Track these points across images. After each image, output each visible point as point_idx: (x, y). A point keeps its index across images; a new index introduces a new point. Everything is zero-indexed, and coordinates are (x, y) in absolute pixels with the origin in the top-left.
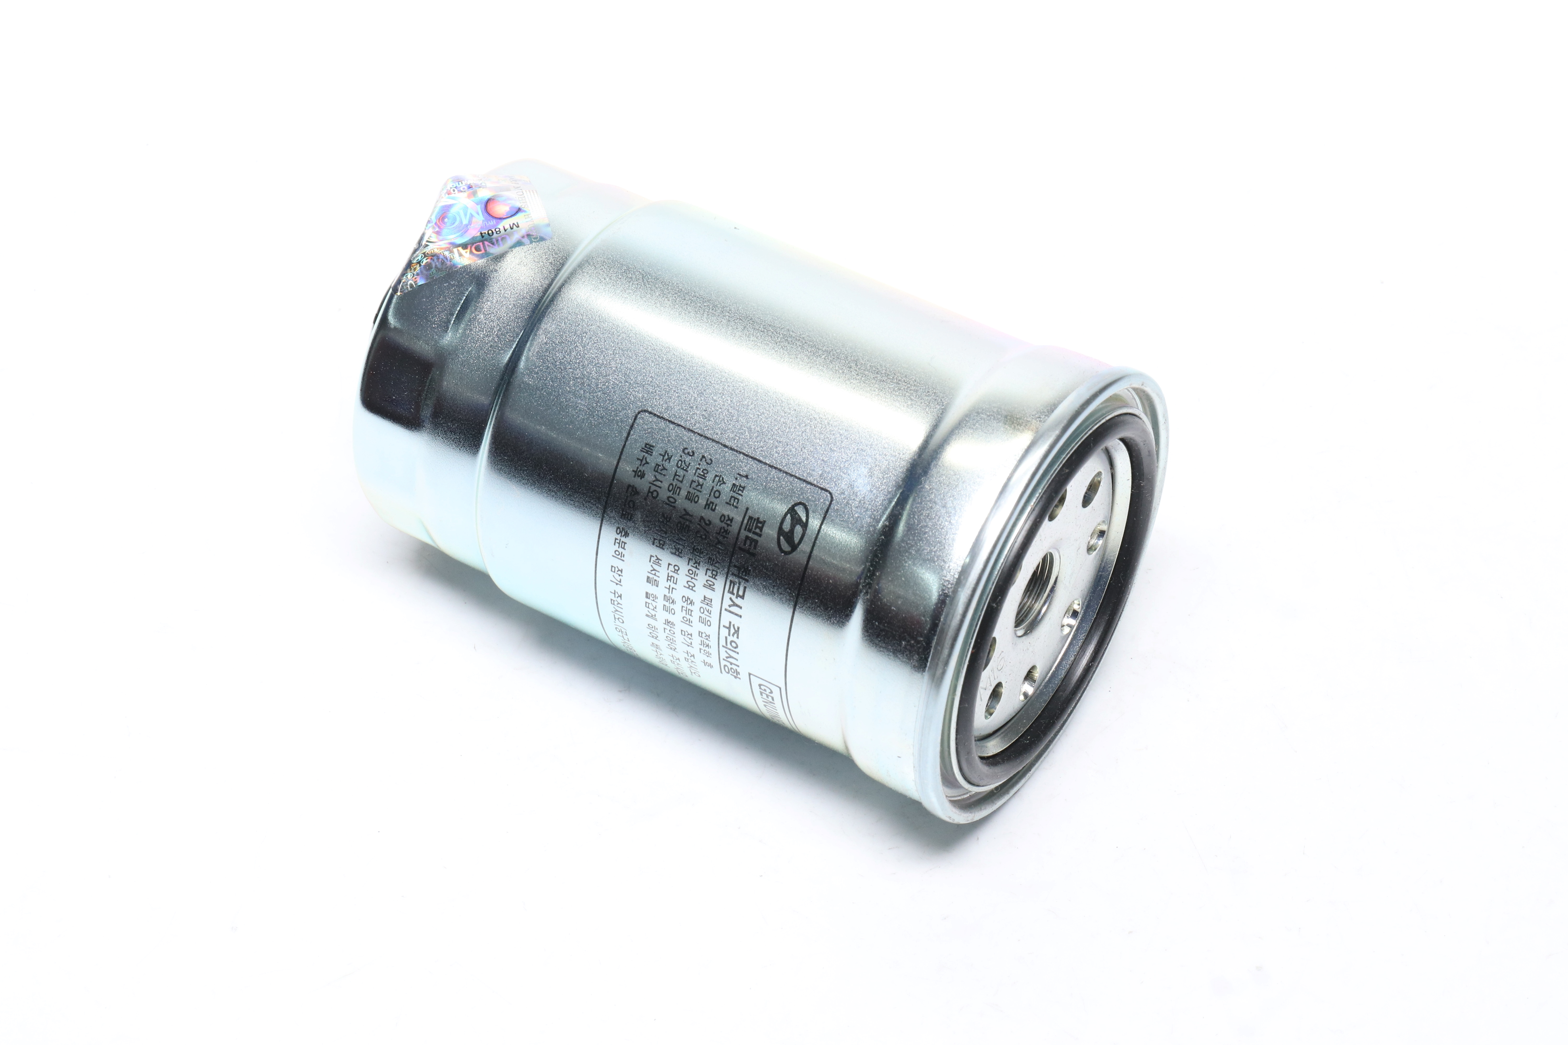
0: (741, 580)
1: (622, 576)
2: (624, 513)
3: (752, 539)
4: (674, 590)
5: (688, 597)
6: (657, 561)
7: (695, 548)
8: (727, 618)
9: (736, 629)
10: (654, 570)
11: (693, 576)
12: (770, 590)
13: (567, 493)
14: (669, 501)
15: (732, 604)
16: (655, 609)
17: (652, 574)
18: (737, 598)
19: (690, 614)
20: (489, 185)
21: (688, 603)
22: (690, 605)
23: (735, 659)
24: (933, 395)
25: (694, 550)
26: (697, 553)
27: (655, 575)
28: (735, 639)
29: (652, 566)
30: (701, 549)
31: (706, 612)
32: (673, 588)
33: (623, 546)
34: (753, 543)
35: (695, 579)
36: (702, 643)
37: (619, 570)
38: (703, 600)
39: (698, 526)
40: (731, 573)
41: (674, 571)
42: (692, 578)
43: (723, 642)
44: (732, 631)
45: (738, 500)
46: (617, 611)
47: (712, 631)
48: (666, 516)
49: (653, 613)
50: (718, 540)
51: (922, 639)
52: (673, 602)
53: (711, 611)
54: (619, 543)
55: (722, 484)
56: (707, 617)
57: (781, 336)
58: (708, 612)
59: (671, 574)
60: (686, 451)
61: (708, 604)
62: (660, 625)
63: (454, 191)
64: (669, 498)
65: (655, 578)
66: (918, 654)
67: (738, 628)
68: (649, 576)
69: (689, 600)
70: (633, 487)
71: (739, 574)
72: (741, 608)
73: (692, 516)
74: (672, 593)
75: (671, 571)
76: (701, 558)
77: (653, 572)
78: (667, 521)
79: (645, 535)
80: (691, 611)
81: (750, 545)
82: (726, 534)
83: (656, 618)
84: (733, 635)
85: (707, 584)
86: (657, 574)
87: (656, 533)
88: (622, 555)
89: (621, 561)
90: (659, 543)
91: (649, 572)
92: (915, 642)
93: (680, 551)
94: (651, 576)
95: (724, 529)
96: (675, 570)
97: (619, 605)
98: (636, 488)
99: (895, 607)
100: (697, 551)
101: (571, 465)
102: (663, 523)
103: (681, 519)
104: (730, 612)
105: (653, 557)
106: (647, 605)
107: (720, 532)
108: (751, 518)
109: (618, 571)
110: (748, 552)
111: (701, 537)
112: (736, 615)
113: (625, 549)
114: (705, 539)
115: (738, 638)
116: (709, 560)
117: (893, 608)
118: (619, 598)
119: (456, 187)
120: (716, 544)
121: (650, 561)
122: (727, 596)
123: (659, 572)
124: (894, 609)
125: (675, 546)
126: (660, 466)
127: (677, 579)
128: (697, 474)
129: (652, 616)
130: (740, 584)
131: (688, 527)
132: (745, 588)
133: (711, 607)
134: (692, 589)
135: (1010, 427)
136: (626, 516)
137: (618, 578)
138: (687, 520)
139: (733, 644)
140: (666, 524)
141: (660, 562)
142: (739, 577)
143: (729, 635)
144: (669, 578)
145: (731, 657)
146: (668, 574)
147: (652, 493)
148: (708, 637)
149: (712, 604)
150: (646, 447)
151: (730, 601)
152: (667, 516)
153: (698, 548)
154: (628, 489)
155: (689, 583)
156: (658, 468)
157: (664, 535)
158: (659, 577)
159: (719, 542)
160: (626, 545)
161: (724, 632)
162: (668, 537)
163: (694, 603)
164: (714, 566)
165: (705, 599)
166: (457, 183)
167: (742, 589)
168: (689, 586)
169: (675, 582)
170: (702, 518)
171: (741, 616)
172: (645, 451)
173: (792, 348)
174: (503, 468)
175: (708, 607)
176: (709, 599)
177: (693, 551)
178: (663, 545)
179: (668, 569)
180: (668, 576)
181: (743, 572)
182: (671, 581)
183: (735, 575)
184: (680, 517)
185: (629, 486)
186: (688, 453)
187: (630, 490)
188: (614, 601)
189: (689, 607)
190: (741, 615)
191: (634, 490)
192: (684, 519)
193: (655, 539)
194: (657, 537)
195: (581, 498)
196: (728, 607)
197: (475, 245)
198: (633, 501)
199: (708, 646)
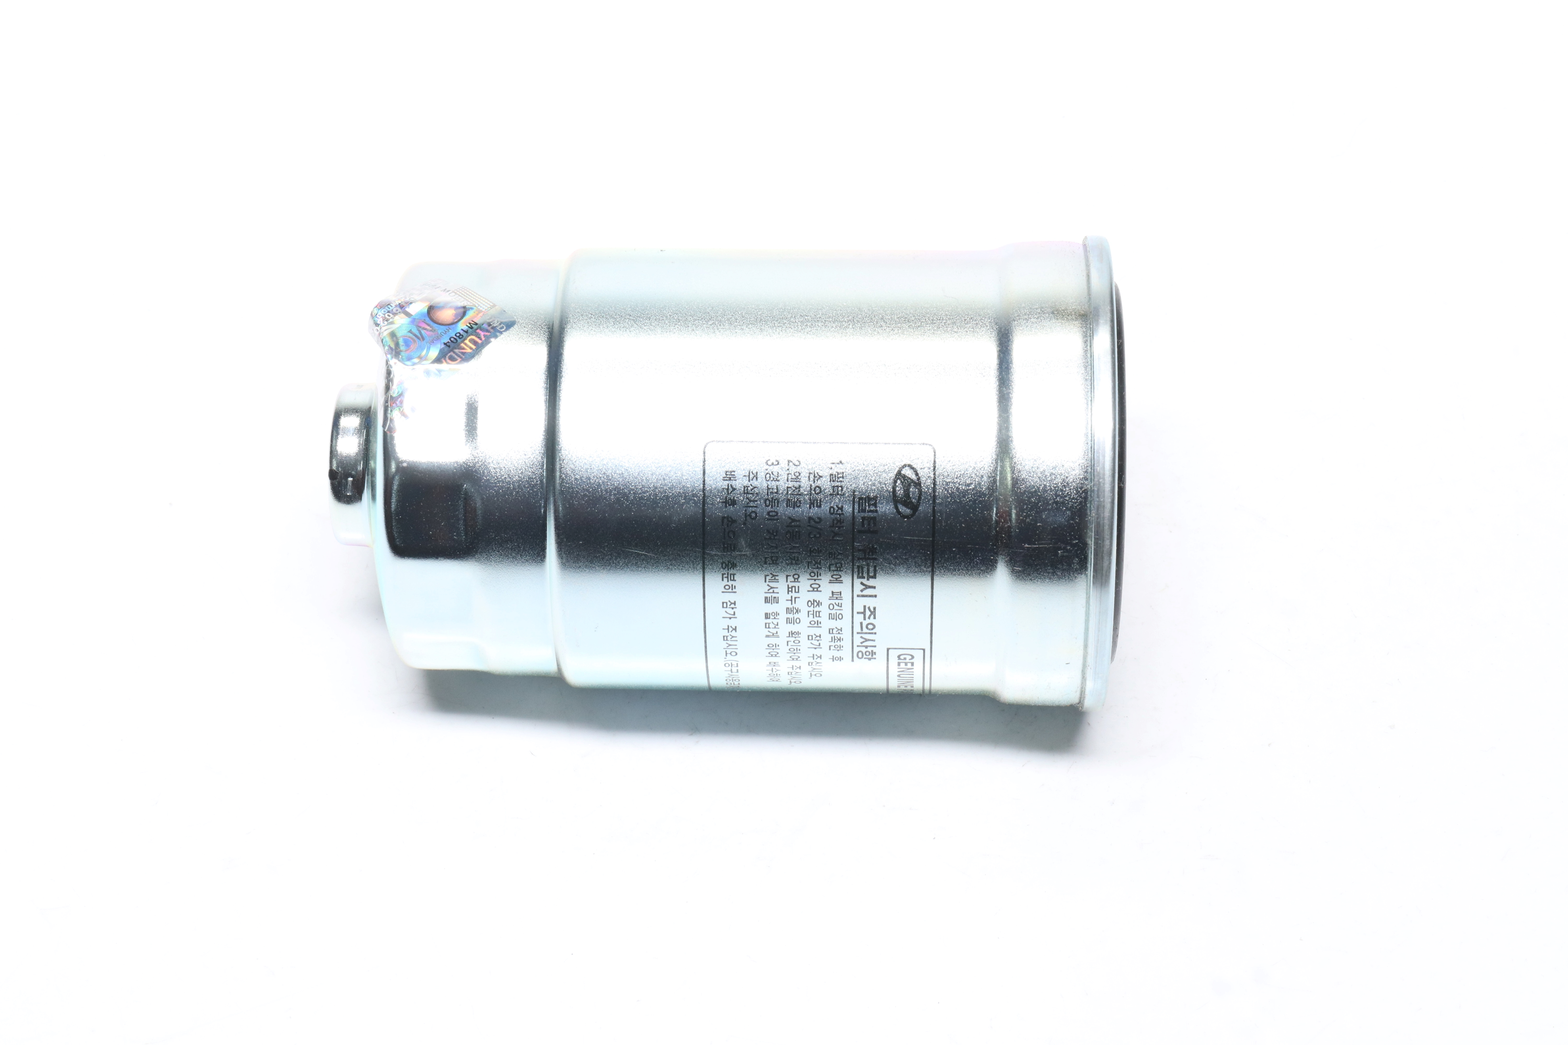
0: (868, 561)
1: (736, 608)
2: (726, 546)
3: (869, 518)
4: (796, 599)
5: (814, 600)
6: (773, 578)
7: (812, 550)
8: (860, 603)
9: (872, 610)
10: (772, 588)
11: (816, 577)
12: (902, 558)
13: (658, 551)
14: (771, 516)
15: (864, 587)
16: (777, 627)
17: (770, 593)
18: (868, 580)
19: (818, 615)
20: (417, 298)
21: (815, 606)
22: (818, 606)
23: (872, 640)
24: (971, 321)
25: (811, 552)
26: (815, 553)
27: (773, 592)
28: (872, 620)
29: (768, 585)
30: (818, 548)
31: (836, 607)
32: (795, 598)
33: (732, 578)
34: (872, 521)
35: (819, 579)
36: (833, 639)
37: (732, 603)
38: (831, 596)
39: (809, 528)
40: (856, 559)
41: (793, 580)
42: (815, 580)
43: (857, 628)
44: (868, 613)
45: (841, 487)
46: (731, 645)
47: (845, 624)
48: (771, 531)
49: (774, 631)
50: (834, 533)
51: (1077, 541)
52: (797, 611)
53: (841, 604)
54: (728, 577)
55: (819, 478)
56: (838, 611)
57: (799, 324)
58: (838, 606)
59: (791, 585)
60: (770, 463)
61: (837, 598)
62: (782, 641)
63: (389, 316)
64: (768, 513)
65: (774, 595)
66: (1077, 557)
67: (875, 608)
68: (767, 596)
69: (815, 602)
70: (728, 517)
71: (865, 556)
72: (874, 587)
73: (799, 521)
74: (795, 603)
75: (791, 582)
76: (821, 556)
77: (771, 591)
78: (775, 536)
79: (754, 558)
80: (819, 612)
81: (869, 524)
82: (840, 524)
83: (778, 634)
84: (869, 618)
85: (833, 579)
86: (776, 590)
87: (765, 552)
88: (733, 587)
89: (733, 594)
90: (772, 560)
91: (766, 593)
92: (1071, 547)
93: (796, 559)
94: (769, 595)
95: (837, 520)
96: (795, 579)
97: (733, 639)
98: (731, 517)
99: (1040, 523)
100: (815, 551)
101: (654, 522)
102: (771, 539)
103: (789, 528)
104: (863, 596)
105: (768, 575)
106: (767, 626)
107: (833, 524)
108: (861, 499)
109: (730, 605)
110: (869, 531)
111: (815, 536)
112: (871, 596)
113: (735, 581)
114: (820, 537)
115: (875, 618)
116: (830, 555)
117: (1038, 524)
118: (734, 631)
119: (389, 312)
120: (833, 537)
121: (765, 581)
122: (857, 582)
123: (777, 588)
124: (1040, 525)
125: (789, 556)
126: (749, 487)
127: (798, 587)
128: (790, 480)
129: (773, 635)
130: (868, 565)
131: (799, 532)
132: (875, 567)
133: (841, 599)
134: (817, 591)
135: (1063, 320)
136: (729, 548)
137: (732, 612)
138: (795, 526)
139: (870, 627)
140: (774, 539)
141: (777, 578)
142: (865, 559)
143: (865, 619)
144: (790, 589)
145: (867, 640)
146: (788, 585)
147: (750, 516)
148: (840, 631)
149: (842, 596)
150: (726, 475)
151: (862, 586)
152: (773, 531)
153: (815, 549)
154: (723, 522)
155: (812, 586)
156: (747, 489)
157: (775, 550)
158: (778, 593)
159: (836, 534)
160: (735, 576)
161: (859, 618)
162: (780, 550)
163: (821, 603)
164: (837, 559)
165: (833, 595)
166: (386, 308)
167: (871, 569)
168: (814, 588)
169: (797, 591)
170: (810, 518)
171: (876, 596)
172: (728, 479)
173: (817, 330)
174: (580, 554)
175: (837, 602)
176: (838, 593)
177: (810, 554)
178: (776, 561)
179: (787, 581)
180: (788, 588)
181: (869, 553)
182: (792, 592)
183: (862, 559)
184: (787, 526)
185: (723, 518)
186: (773, 464)
187: (725, 520)
188: (727, 637)
189: (817, 609)
190: (876, 594)
191: (730, 519)
192: (792, 526)
193: (766, 558)
194: (768, 555)
195: (675, 549)
196: (860, 592)
197: (447, 357)
198: (732, 531)
199: (839, 640)
